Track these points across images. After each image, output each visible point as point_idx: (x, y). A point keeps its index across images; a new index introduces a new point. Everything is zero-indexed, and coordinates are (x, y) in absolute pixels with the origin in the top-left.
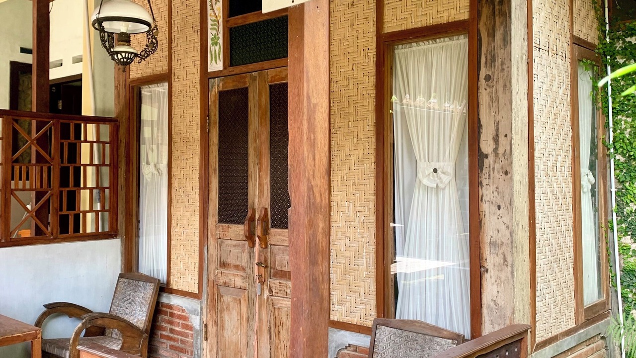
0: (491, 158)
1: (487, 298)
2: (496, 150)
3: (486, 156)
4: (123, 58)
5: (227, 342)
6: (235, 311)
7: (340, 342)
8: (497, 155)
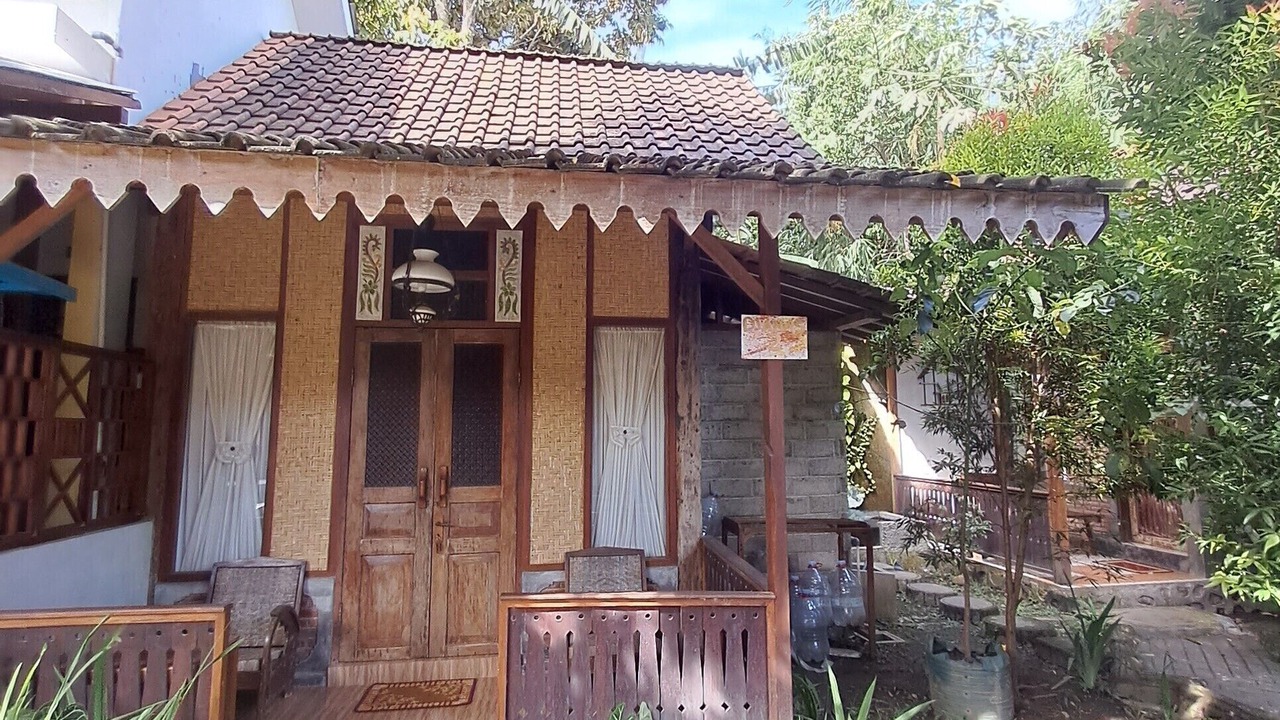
0: (686, 420)
1: (682, 522)
2: (689, 414)
3: (683, 418)
4: (421, 319)
5: (380, 615)
6: (394, 579)
7: (542, 583)
8: (690, 418)
